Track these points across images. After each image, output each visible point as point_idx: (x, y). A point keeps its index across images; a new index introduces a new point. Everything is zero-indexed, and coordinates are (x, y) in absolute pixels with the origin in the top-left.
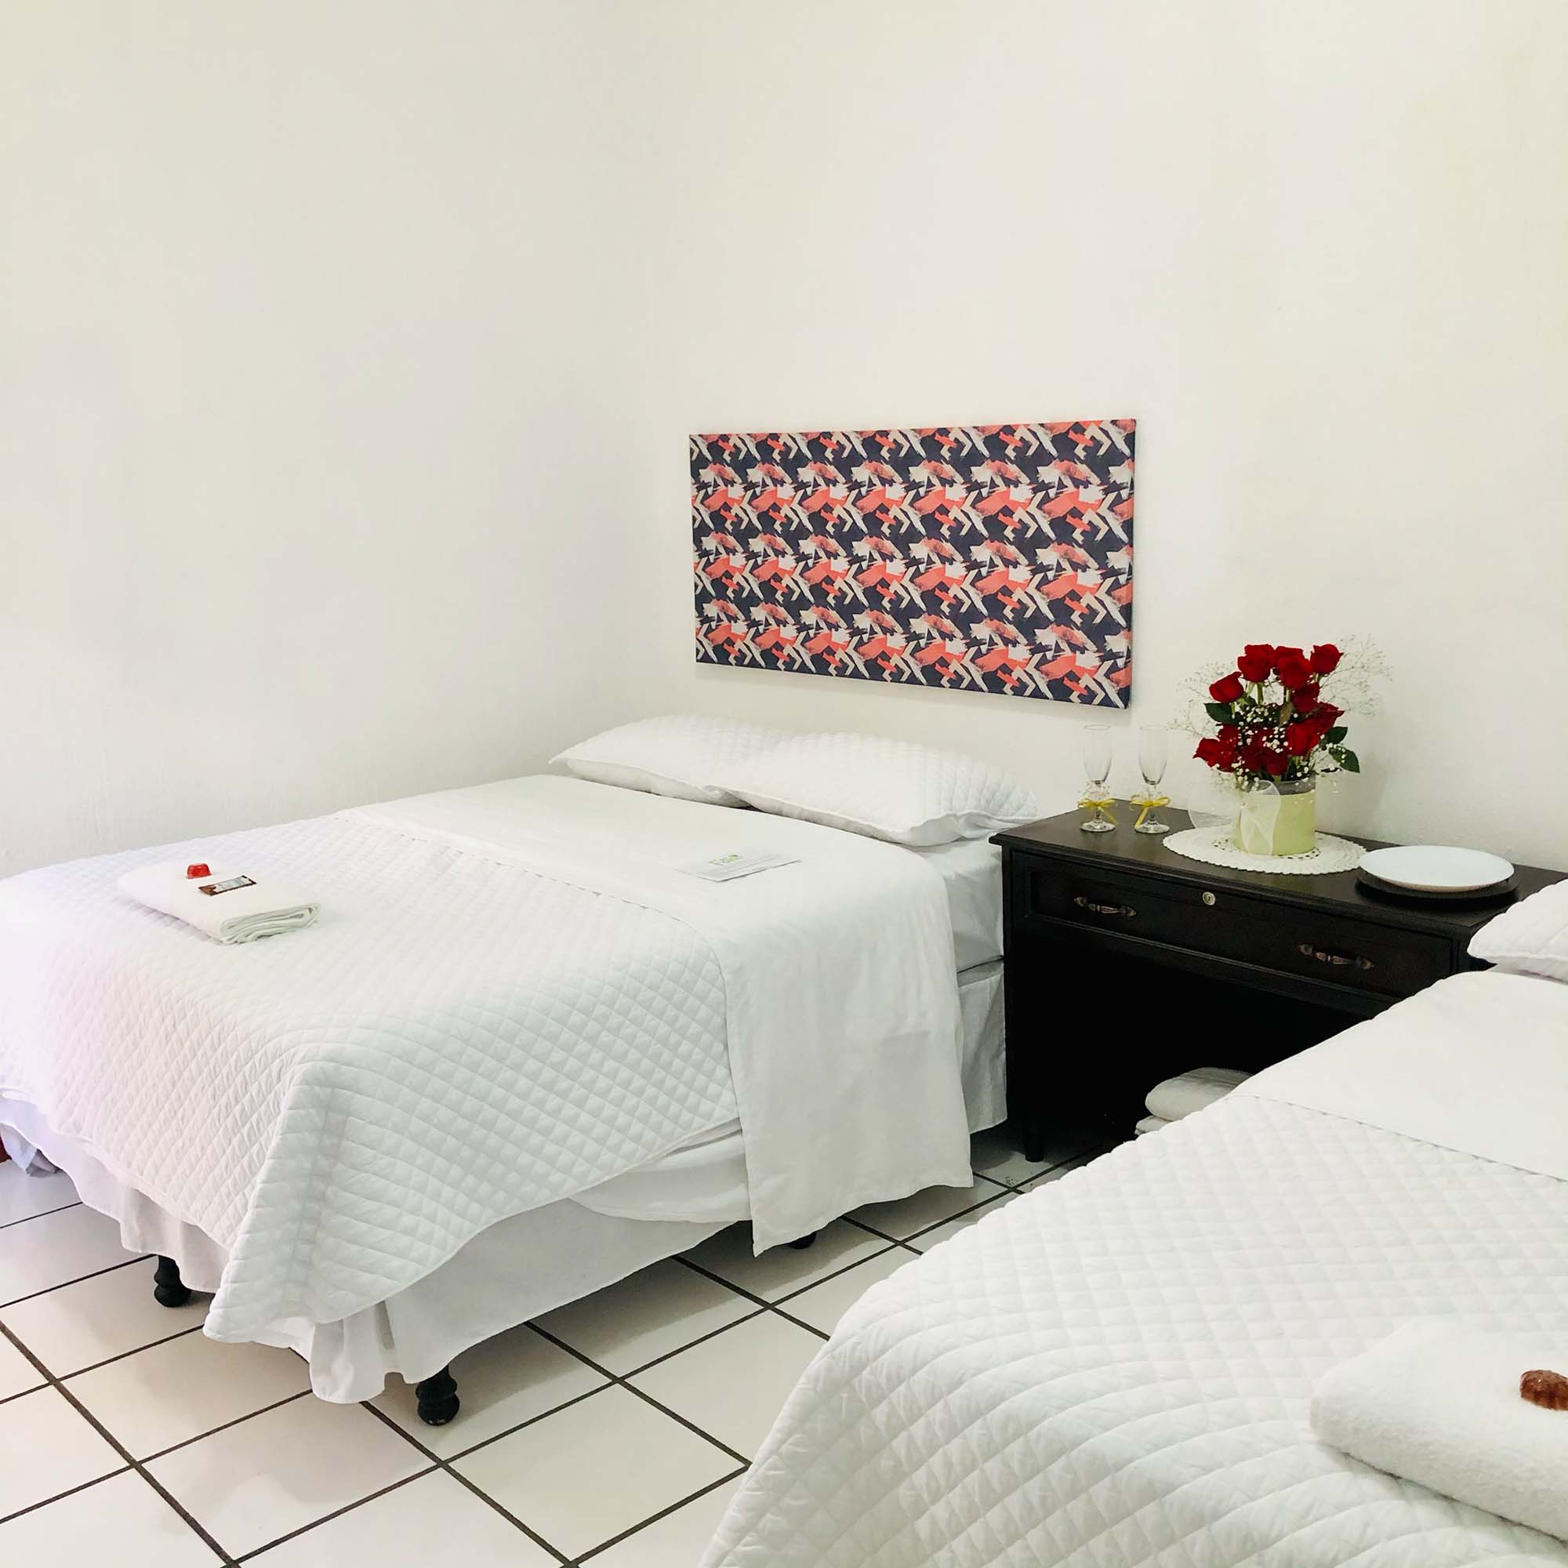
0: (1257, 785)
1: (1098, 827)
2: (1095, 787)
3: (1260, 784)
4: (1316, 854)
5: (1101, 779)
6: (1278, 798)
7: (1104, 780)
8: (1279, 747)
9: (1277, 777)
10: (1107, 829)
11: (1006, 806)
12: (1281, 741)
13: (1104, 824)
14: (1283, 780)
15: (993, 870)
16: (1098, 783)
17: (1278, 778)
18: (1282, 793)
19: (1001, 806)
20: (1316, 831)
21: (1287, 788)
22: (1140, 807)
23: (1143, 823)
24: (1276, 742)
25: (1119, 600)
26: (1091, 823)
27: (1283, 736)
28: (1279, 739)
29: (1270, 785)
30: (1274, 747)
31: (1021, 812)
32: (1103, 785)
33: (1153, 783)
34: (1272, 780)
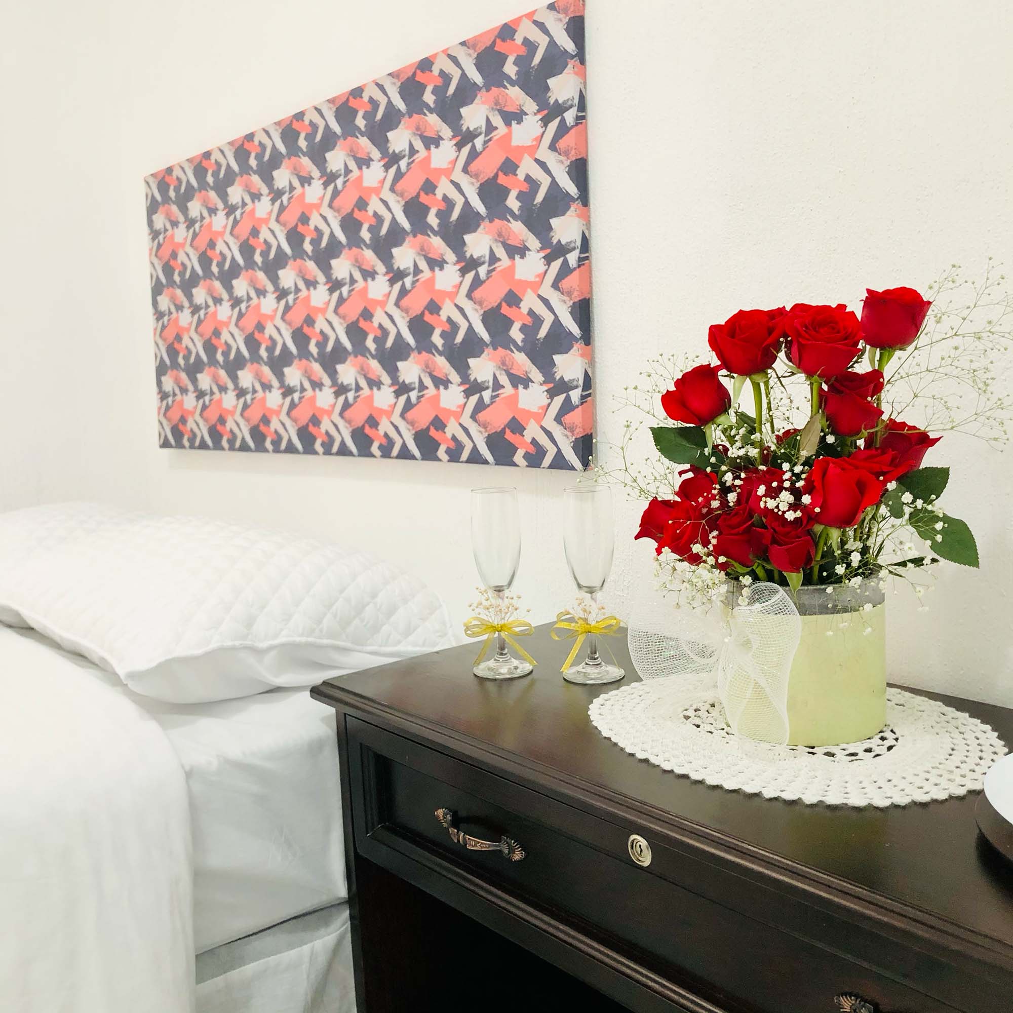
0: (746, 592)
1: (504, 671)
2: (494, 600)
3: (755, 592)
4: (888, 743)
5: (504, 583)
6: (796, 620)
7: (510, 584)
8: (793, 507)
9: (794, 575)
10: (519, 673)
11: (386, 628)
12: (797, 493)
13: (515, 662)
14: (807, 581)
15: (314, 748)
16: (499, 590)
17: (796, 578)
18: (803, 610)
19: (376, 629)
20: (890, 685)
21: (817, 600)
22: (571, 635)
23: (575, 663)
24: (786, 497)
25: (569, 294)
26: (491, 663)
27: (800, 484)
28: (794, 491)
29: (776, 592)
30: (783, 507)
31: (411, 638)
32: (507, 593)
33: (591, 590)
34: (784, 582)
